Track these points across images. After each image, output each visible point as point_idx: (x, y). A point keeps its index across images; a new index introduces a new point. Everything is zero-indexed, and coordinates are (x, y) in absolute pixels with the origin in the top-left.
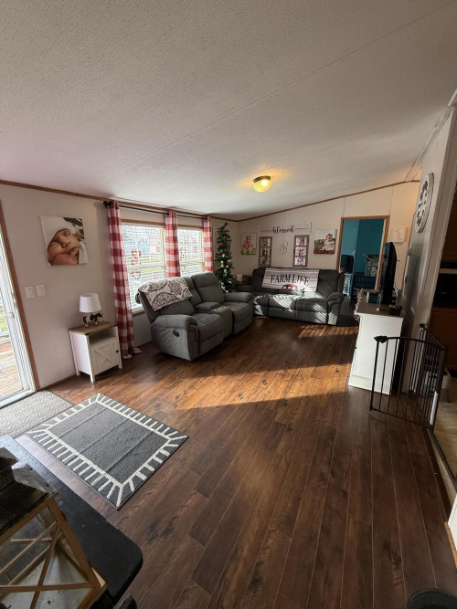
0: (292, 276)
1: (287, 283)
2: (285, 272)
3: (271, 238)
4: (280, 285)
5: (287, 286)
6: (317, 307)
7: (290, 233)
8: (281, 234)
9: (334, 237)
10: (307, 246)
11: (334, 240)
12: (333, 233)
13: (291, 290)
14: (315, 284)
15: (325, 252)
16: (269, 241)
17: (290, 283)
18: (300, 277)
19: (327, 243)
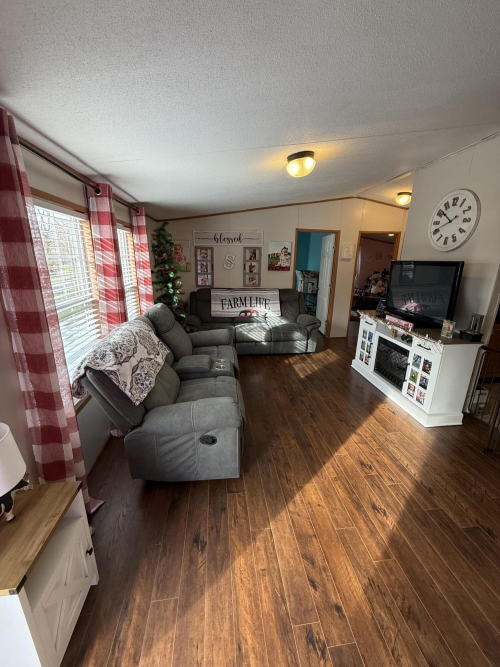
0: (248, 299)
1: (243, 308)
2: (239, 294)
3: (212, 249)
4: (235, 312)
5: (246, 312)
6: (297, 335)
7: (237, 243)
8: (225, 244)
9: (289, 251)
10: (259, 261)
11: (289, 254)
12: (288, 245)
13: (251, 317)
14: (277, 307)
15: (281, 268)
16: (209, 251)
17: (248, 308)
18: (259, 300)
19: (282, 257)
